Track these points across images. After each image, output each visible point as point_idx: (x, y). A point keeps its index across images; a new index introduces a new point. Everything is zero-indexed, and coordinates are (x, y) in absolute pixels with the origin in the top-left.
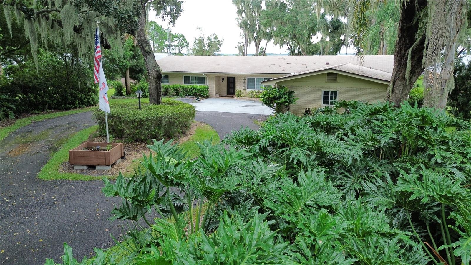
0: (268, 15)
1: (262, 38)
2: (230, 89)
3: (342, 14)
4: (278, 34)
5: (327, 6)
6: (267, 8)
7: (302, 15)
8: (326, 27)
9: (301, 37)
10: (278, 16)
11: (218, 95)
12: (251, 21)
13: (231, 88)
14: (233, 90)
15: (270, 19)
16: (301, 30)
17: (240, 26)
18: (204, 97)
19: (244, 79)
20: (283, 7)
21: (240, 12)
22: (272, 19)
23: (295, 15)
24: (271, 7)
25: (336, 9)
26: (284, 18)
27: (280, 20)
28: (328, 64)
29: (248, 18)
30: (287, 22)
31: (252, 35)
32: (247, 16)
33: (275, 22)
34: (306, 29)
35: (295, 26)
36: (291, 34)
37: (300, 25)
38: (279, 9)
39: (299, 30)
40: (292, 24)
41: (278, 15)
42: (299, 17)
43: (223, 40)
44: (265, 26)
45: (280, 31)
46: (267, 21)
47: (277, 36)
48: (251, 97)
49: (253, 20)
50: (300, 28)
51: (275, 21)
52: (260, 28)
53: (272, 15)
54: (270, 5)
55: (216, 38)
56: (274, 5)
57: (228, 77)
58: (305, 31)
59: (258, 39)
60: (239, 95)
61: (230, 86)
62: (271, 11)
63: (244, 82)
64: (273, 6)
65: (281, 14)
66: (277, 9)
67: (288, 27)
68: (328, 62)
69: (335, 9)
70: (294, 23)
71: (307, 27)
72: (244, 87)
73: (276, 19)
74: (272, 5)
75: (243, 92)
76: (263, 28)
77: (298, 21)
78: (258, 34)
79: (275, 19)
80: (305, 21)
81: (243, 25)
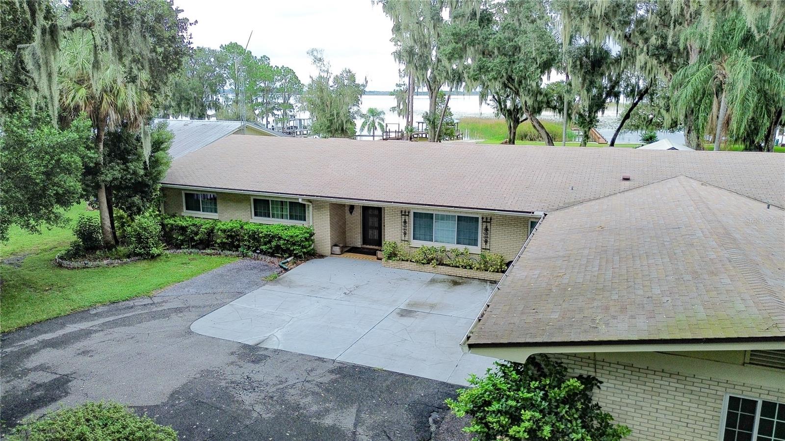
0: (458, 37)
1: (442, 81)
2: (370, 232)
3: (619, 36)
4: (476, 75)
5: (584, 18)
6: (455, 21)
7: (526, 37)
8: (578, 63)
9: (523, 82)
10: (476, 38)
11: (337, 250)
12: (421, 46)
13: (373, 228)
14: (376, 232)
15: (460, 45)
16: (525, 67)
17: (398, 56)
18: (300, 257)
19: (405, 214)
20: (486, 19)
21: (397, 29)
22: (463, 45)
23: (512, 35)
24: (462, 19)
25: (604, 24)
26: (490, 42)
27: (481, 47)
28: (626, 179)
29: (415, 41)
30: (496, 51)
31: (423, 75)
32: (413, 36)
33: (470, 50)
34: (535, 66)
35: (512, 59)
36: (504, 74)
37: (521, 56)
38: (479, 22)
39: (519, 67)
40: (505, 55)
41: (478, 36)
42: (520, 40)
43: (367, 82)
44: (449, 59)
45: (482, 69)
46: (454, 49)
47: (475, 79)
48: (423, 264)
49: (426, 45)
50: (522, 64)
51: (471, 47)
52: (439, 61)
53: (463, 35)
54: (460, 16)
55: (352, 78)
56: (469, 15)
57: (363, 207)
58: (532, 69)
59: (435, 82)
60: (392, 256)
61: (370, 224)
62: (462, 26)
63: (405, 222)
64: (466, 18)
65: (482, 33)
66: (475, 24)
67: (497, 60)
68: (627, 175)
69: (602, 25)
70: (510, 53)
71: (536, 60)
72: (405, 234)
73: (472, 43)
74: (463, 16)
75: (403, 248)
76: (445, 62)
77: (517, 49)
78: (436, 73)
79: (470, 45)
80: (534, 48)
81: (405, 54)
